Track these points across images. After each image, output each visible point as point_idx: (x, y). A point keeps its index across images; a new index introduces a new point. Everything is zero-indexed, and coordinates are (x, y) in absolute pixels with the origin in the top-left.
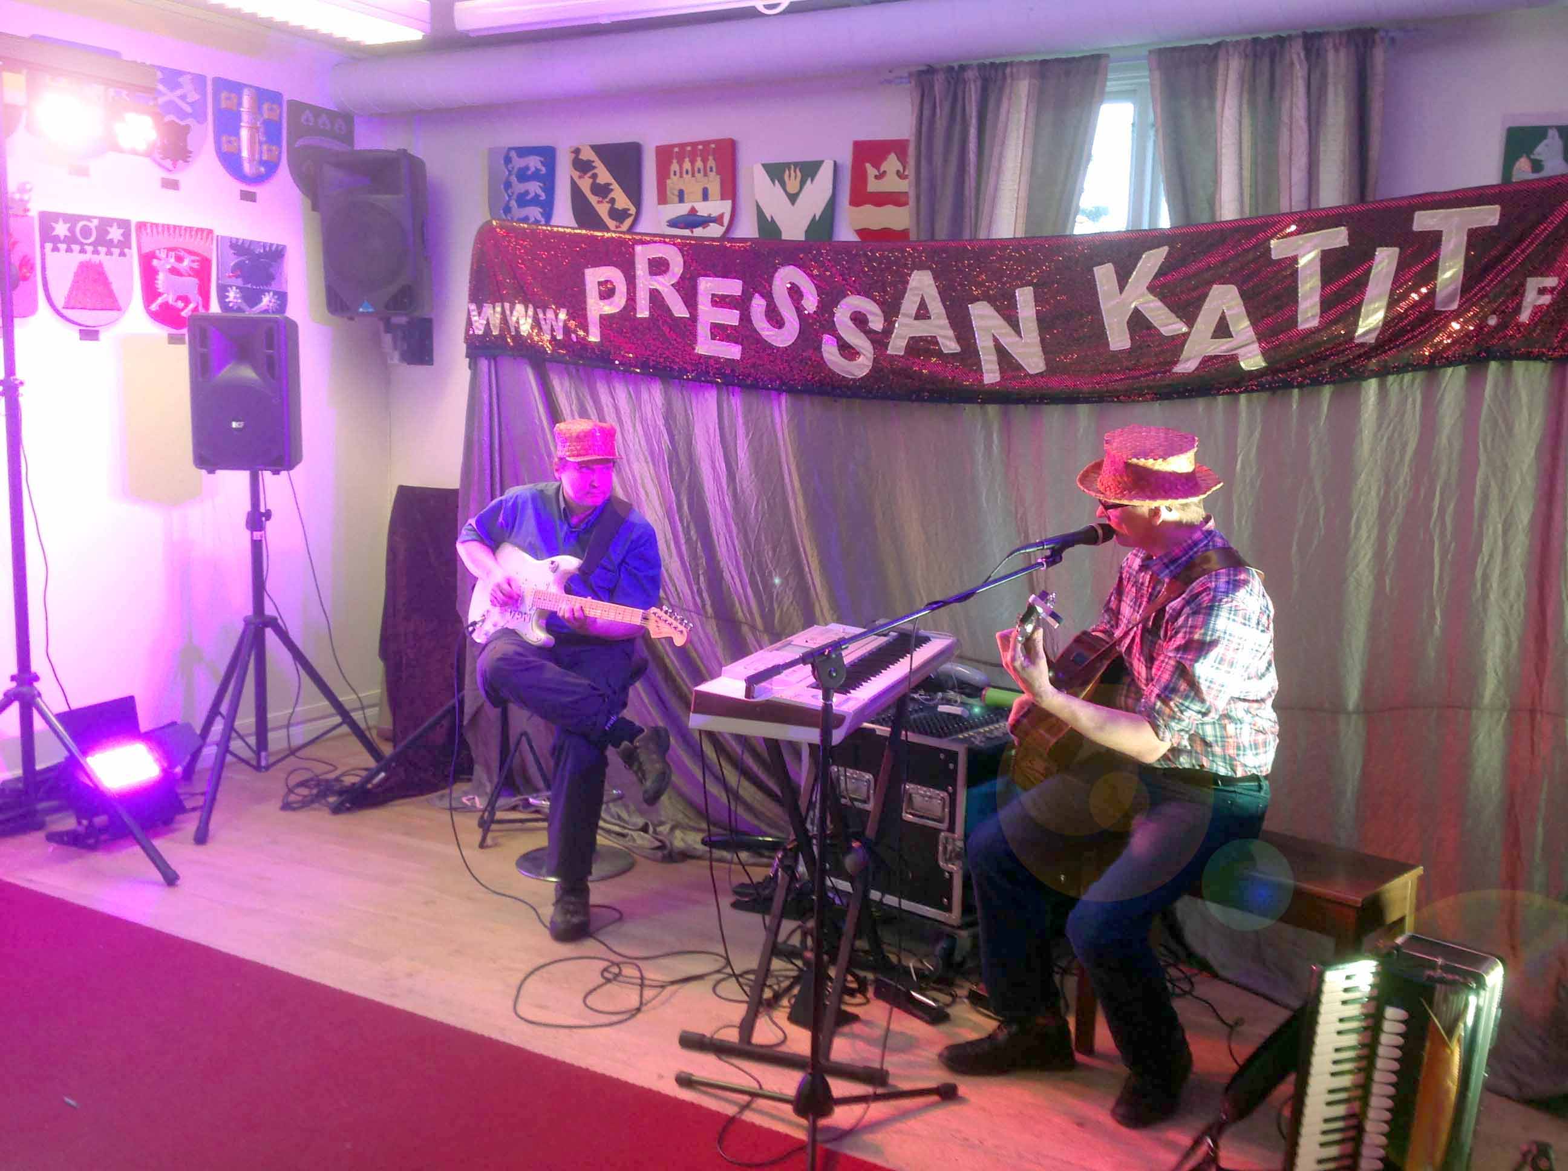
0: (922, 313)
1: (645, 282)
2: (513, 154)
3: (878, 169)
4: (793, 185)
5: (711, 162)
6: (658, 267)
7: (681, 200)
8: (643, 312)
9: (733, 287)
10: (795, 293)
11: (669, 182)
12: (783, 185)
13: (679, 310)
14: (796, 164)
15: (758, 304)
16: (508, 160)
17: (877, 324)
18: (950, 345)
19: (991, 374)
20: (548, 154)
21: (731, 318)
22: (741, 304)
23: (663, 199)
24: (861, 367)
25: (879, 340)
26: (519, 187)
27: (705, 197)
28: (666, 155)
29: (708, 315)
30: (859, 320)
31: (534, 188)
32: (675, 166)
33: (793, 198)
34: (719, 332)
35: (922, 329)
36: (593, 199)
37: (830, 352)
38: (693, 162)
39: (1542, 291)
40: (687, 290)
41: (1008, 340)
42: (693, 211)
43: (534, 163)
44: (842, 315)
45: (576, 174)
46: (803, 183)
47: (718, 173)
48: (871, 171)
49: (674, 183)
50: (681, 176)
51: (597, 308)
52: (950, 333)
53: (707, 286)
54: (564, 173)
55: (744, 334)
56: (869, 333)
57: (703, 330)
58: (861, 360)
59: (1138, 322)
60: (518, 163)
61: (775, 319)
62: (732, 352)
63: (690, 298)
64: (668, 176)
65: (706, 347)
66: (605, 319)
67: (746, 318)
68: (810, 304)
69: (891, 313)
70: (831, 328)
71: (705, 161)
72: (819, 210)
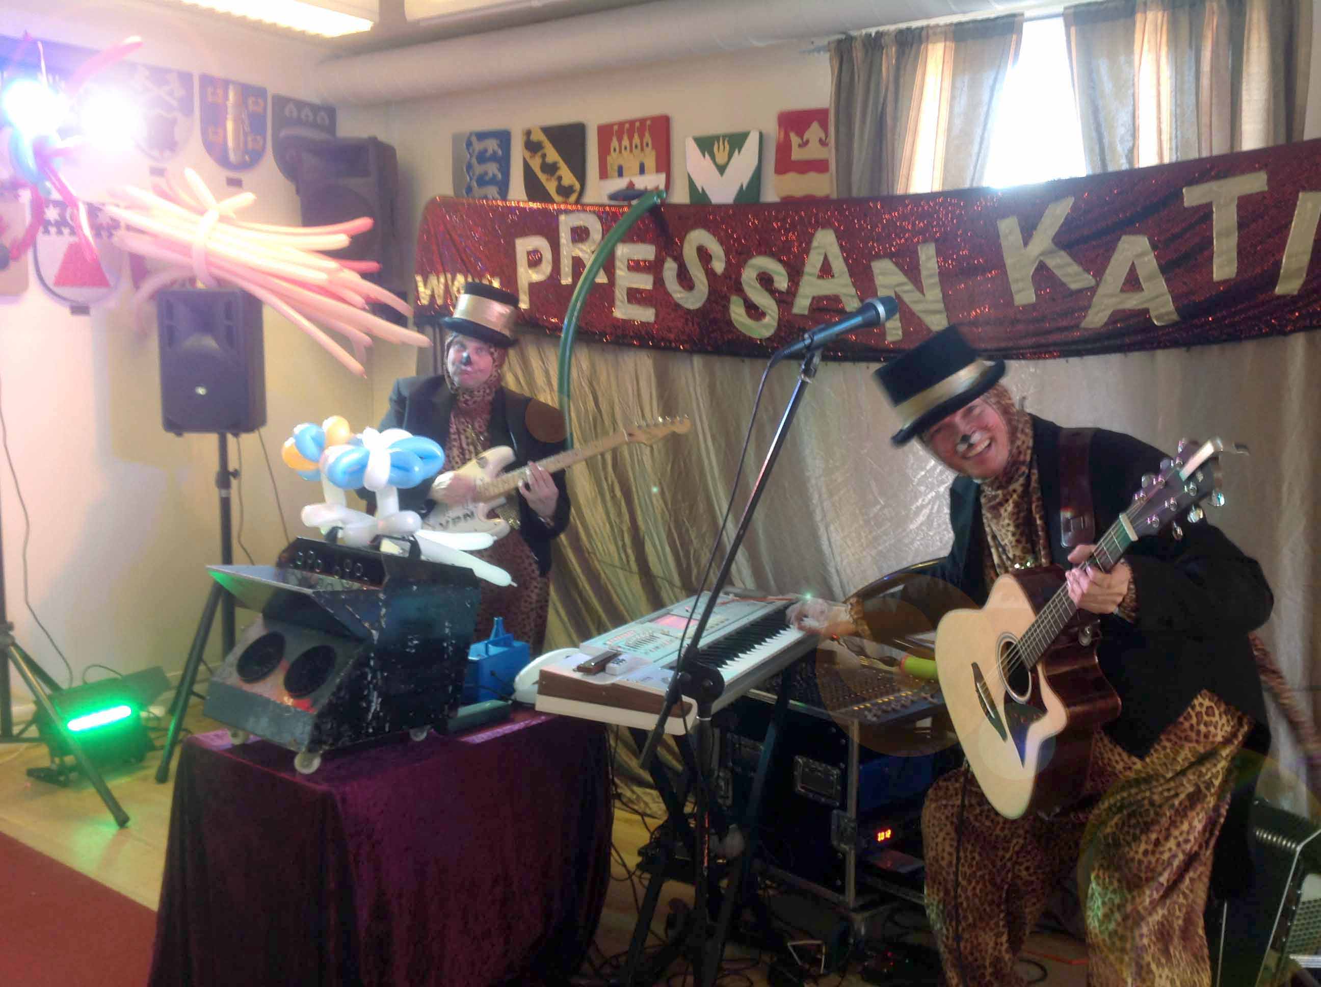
0: (826, 271)
1: (568, 250)
2: (474, 139)
3: (802, 138)
4: (721, 158)
5: (648, 138)
6: (580, 234)
7: (621, 174)
8: (566, 277)
9: (646, 252)
10: (704, 255)
11: (609, 158)
12: (713, 157)
13: (599, 275)
14: (724, 137)
15: (670, 268)
16: (469, 144)
17: (782, 283)
18: (851, 301)
19: (894, 333)
20: (504, 137)
21: (645, 282)
22: (656, 268)
23: (604, 174)
24: (770, 325)
25: (785, 300)
26: (478, 169)
27: (642, 170)
28: (606, 133)
29: (625, 279)
30: (766, 280)
31: (492, 169)
32: (615, 143)
33: (722, 169)
34: (634, 296)
35: (826, 288)
36: (542, 177)
37: (737, 312)
38: (631, 138)
41: (910, 296)
42: (631, 185)
43: (492, 145)
44: (749, 275)
45: (528, 155)
46: (730, 156)
47: (653, 147)
48: (795, 139)
49: (614, 159)
50: (620, 152)
51: (526, 276)
52: (853, 291)
53: (624, 252)
54: (518, 153)
55: (657, 297)
56: (774, 293)
57: (620, 295)
58: (767, 320)
59: (1043, 275)
60: (478, 146)
61: (686, 281)
62: (645, 315)
64: (609, 153)
65: (623, 311)
66: (533, 286)
67: (659, 282)
68: (719, 266)
69: (795, 273)
70: (739, 289)
71: (642, 137)
72: (745, 179)
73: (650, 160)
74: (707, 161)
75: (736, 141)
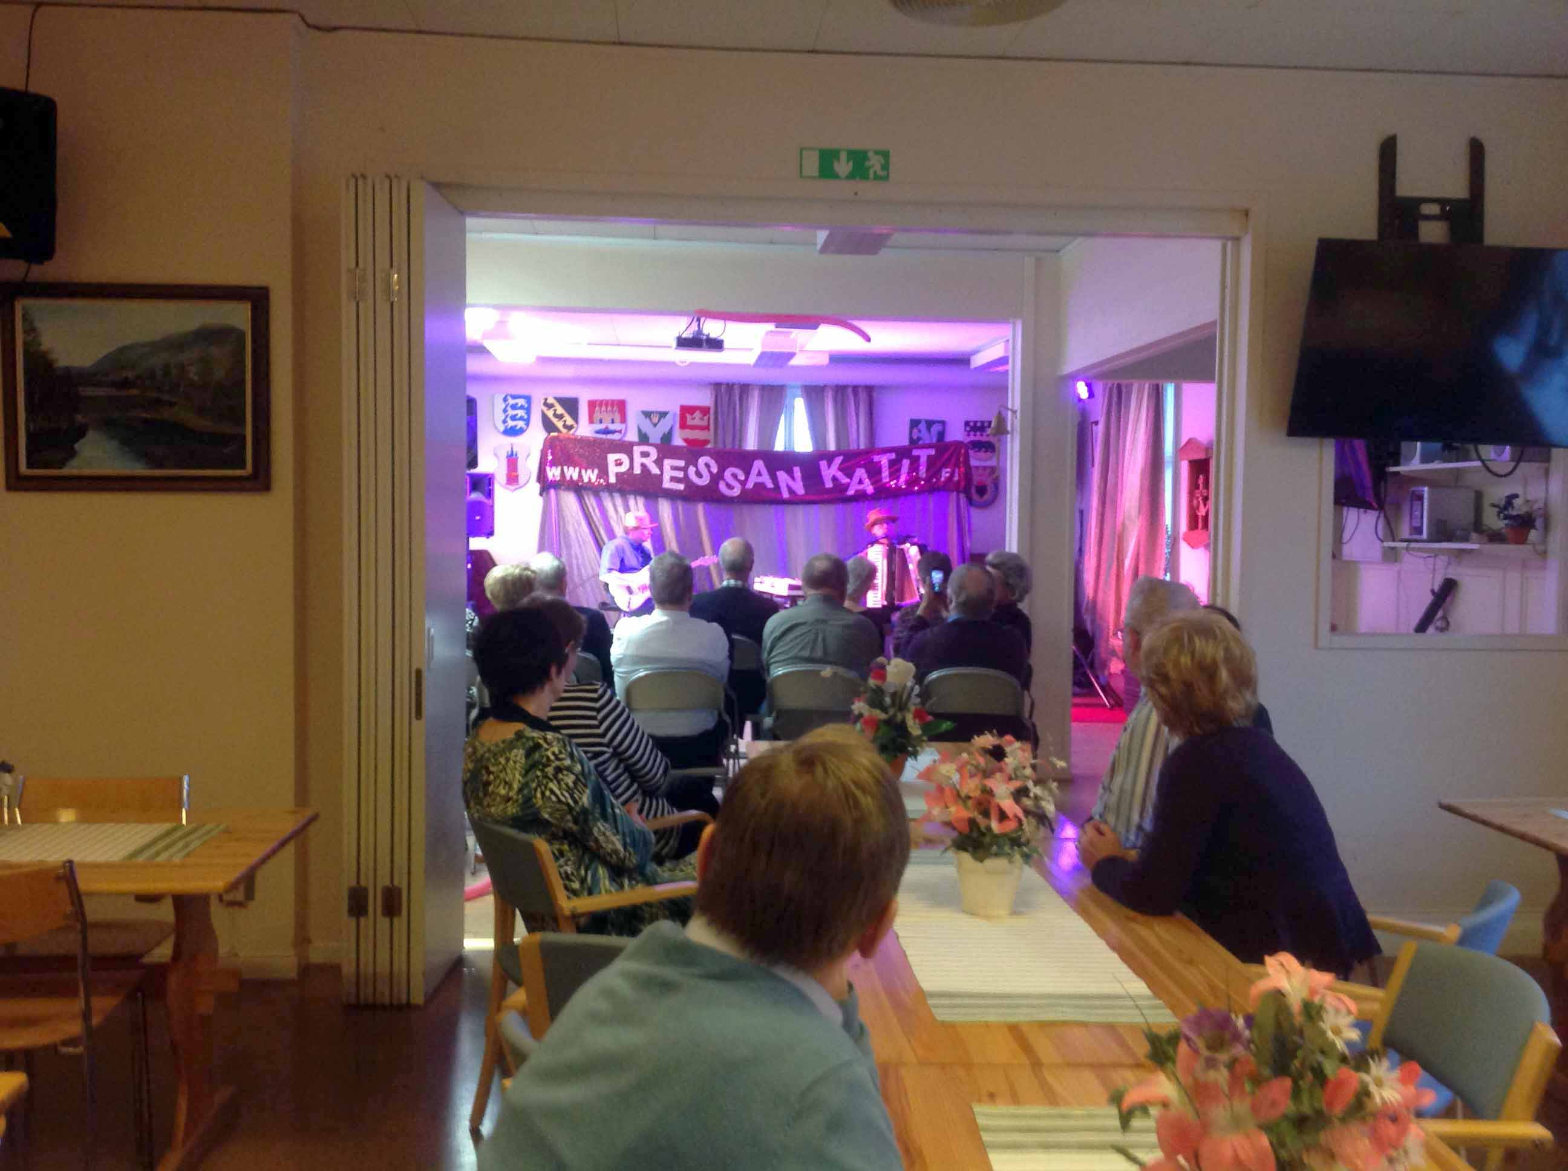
0: (759, 474)
1: (638, 460)
2: (509, 397)
3: (691, 416)
4: (655, 421)
5: (615, 408)
6: (645, 455)
7: (601, 422)
8: (637, 470)
9: (681, 463)
10: (707, 466)
11: (595, 416)
12: (651, 420)
13: (655, 470)
14: (656, 412)
15: (692, 470)
16: (505, 400)
17: (742, 477)
18: (770, 485)
19: (786, 495)
20: (528, 399)
21: (681, 474)
22: (685, 469)
23: (591, 421)
24: (737, 492)
26: (511, 412)
27: (613, 422)
28: (592, 405)
29: (668, 474)
30: (735, 476)
31: (521, 413)
32: (597, 408)
33: (655, 425)
34: (673, 479)
35: (760, 480)
36: (555, 420)
37: (722, 486)
38: (606, 408)
39: (946, 472)
40: (659, 463)
41: (791, 483)
42: (607, 428)
43: (521, 402)
44: (728, 474)
45: (545, 409)
47: (618, 413)
48: (689, 417)
49: (597, 416)
50: (601, 413)
51: (613, 470)
52: (770, 481)
53: (668, 463)
54: (538, 408)
55: (686, 480)
56: (739, 481)
57: (666, 477)
58: (735, 490)
59: (834, 479)
60: (511, 402)
61: (699, 474)
62: (681, 487)
63: (661, 468)
64: (593, 413)
65: (667, 484)
66: (618, 475)
67: (686, 476)
68: (715, 470)
69: (747, 474)
70: (723, 479)
71: (613, 407)
72: (667, 430)
73: (617, 417)
74: (648, 420)
75: (663, 415)
